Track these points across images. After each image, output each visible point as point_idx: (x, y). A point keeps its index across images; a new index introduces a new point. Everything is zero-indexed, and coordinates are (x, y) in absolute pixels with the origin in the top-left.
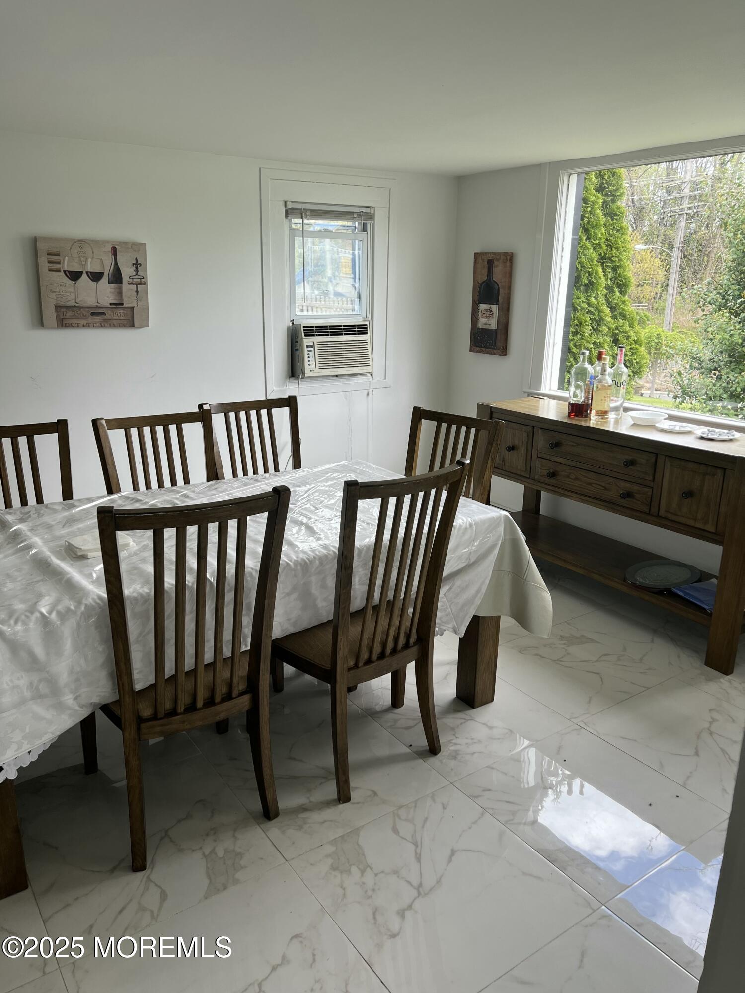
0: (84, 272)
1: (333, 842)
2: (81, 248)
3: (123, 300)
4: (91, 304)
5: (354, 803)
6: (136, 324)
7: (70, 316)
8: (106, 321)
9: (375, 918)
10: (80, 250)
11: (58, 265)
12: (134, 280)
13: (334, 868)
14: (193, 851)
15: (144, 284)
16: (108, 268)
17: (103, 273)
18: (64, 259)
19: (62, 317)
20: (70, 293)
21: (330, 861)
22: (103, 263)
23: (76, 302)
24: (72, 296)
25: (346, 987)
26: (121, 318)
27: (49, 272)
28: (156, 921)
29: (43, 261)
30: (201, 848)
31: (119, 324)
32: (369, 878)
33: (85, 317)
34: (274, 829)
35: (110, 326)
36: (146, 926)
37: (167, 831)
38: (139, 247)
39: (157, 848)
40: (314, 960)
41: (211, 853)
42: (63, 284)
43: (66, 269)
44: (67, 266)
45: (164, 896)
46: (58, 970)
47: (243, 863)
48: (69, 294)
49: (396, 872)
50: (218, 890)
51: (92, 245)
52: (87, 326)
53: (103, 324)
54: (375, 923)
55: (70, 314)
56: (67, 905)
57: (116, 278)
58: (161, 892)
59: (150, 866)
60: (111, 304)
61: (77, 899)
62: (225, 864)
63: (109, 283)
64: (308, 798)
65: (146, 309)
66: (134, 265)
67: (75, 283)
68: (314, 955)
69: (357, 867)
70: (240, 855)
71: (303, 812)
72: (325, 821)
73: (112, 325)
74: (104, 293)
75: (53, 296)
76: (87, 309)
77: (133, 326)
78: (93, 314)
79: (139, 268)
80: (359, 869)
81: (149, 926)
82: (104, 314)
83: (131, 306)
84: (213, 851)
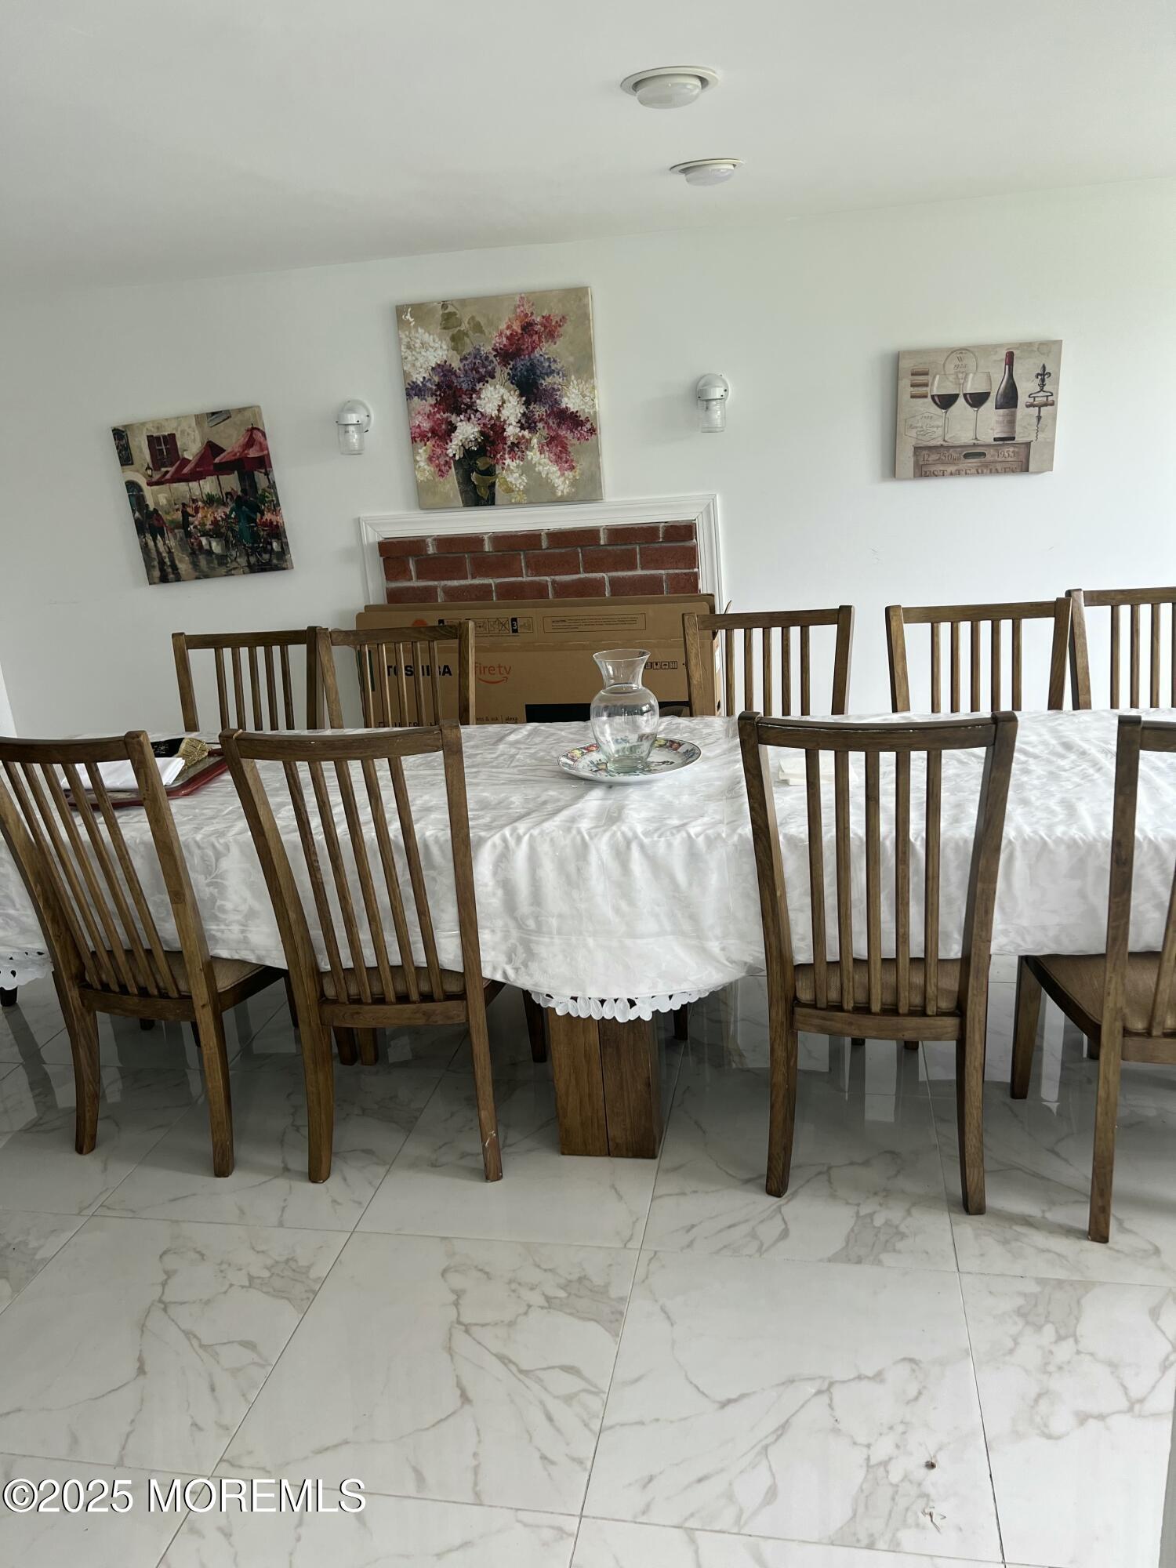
0: (961, 396)
1: (1041, 1282)
2: (960, 359)
3: (1015, 432)
4: (966, 441)
5: (1110, 1249)
6: (1031, 468)
7: (934, 460)
8: (986, 465)
9: (1036, 1401)
10: (958, 363)
11: (924, 389)
12: (1037, 399)
13: (1020, 1312)
14: (848, 1203)
15: (1052, 404)
16: (997, 386)
17: (989, 393)
18: (935, 377)
19: (921, 463)
20: (938, 427)
21: (1020, 1301)
22: (989, 378)
23: (944, 440)
24: (940, 431)
25: (937, 1452)
26: (1010, 459)
27: (912, 399)
28: (760, 1255)
29: (905, 383)
30: (858, 1205)
31: (1005, 469)
32: (1064, 1352)
33: (954, 462)
34: (968, 1226)
35: (991, 472)
36: (747, 1255)
37: (830, 1168)
38: (1050, 348)
39: (808, 1181)
40: (916, 1399)
41: (866, 1216)
42: (927, 415)
43: (935, 392)
44: (938, 388)
45: (785, 1234)
46: (638, 1252)
47: (900, 1245)
48: (935, 429)
49: (1113, 1366)
50: (849, 1260)
51: (977, 354)
52: (958, 473)
53: (980, 471)
54: (1032, 1407)
55: (934, 457)
56: (684, 1194)
57: (1009, 398)
58: (784, 1230)
59: (788, 1196)
60: (995, 439)
61: (695, 1192)
62: (876, 1236)
63: (996, 408)
64: (1043, 1211)
65: (1051, 444)
66: (1040, 377)
67: (946, 412)
68: (920, 1393)
69: (1056, 1328)
70: (903, 1236)
71: (1022, 1225)
72: (1049, 1251)
73: (993, 470)
74: (988, 423)
75: (913, 433)
76: (959, 449)
77: (1027, 470)
78: (967, 456)
79: (1047, 381)
80: (1057, 1332)
81: (750, 1256)
82: (984, 454)
83: (1027, 440)
84: (871, 1216)
